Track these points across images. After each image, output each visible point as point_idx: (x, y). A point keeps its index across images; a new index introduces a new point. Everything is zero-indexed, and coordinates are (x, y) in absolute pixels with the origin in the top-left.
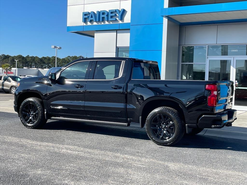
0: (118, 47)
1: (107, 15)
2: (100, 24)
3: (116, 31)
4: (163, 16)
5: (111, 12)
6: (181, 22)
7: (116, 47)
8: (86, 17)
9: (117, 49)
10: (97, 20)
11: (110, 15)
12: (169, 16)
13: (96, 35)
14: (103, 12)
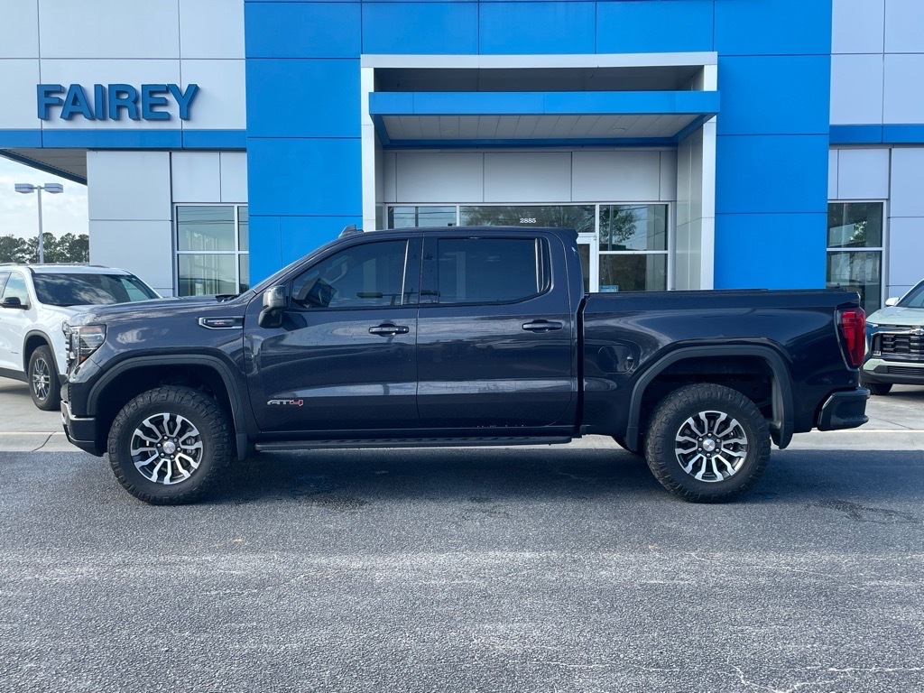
0: (178, 204)
3: (168, 153)
5: (149, 92)
6: (391, 138)
7: (172, 203)
9: (175, 209)
10: (99, 116)
11: (147, 100)
14: (119, 90)
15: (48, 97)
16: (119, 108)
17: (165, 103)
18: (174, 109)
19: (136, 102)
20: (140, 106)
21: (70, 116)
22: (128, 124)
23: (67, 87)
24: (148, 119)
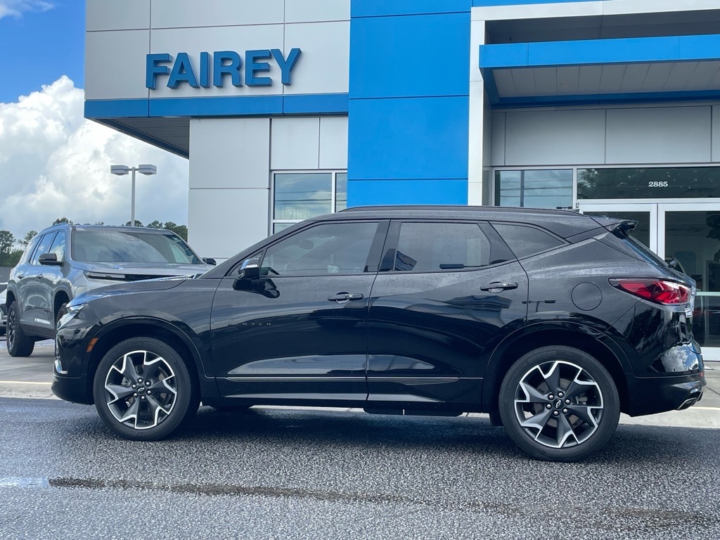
3: (268, 120)
5: (251, 58)
6: (502, 96)
7: (270, 170)
8: (161, 70)
9: (273, 176)
11: (252, 67)
14: (223, 57)
15: (156, 65)
16: (224, 74)
17: (267, 69)
18: (276, 74)
19: (239, 68)
20: (243, 73)
21: (175, 85)
22: (230, 90)
23: (174, 56)
24: (252, 85)
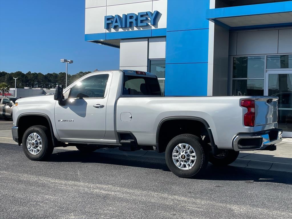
0: (150, 60)
1: (136, 20)
2: (127, 31)
3: (147, 39)
4: (209, 19)
5: (141, 15)
6: (232, 27)
7: (148, 59)
8: (109, 22)
9: (149, 61)
10: (124, 26)
11: (140, 19)
12: (217, 19)
13: (122, 45)
14: (130, 16)
16: (131, 22)
18: (149, 21)
24: (140, 26)
